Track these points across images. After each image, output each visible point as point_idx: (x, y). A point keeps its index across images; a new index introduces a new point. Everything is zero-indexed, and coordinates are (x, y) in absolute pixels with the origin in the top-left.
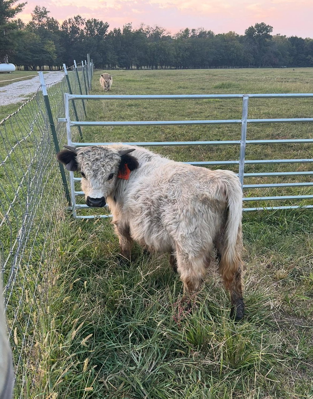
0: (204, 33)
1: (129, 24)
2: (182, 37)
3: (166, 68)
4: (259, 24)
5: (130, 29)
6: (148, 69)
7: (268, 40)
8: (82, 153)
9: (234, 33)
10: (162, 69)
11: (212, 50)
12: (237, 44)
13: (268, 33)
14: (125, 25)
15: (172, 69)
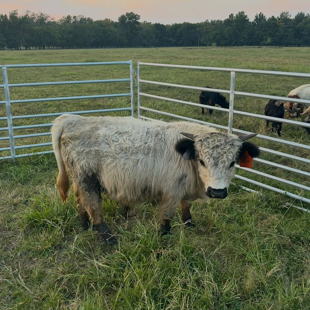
0: (84, 19)
1: (15, 11)
2: (65, 23)
3: (53, 48)
4: (129, 13)
5: (16, 15)
6: (36, 50)
7: (137, 26)
8: (201, 140)
9: (109, 20)
10: (49, 49)
11: (92, 33)
12: (113, 28)
13: (137, 20)
14: (11, 12)
15: (58, 49)
